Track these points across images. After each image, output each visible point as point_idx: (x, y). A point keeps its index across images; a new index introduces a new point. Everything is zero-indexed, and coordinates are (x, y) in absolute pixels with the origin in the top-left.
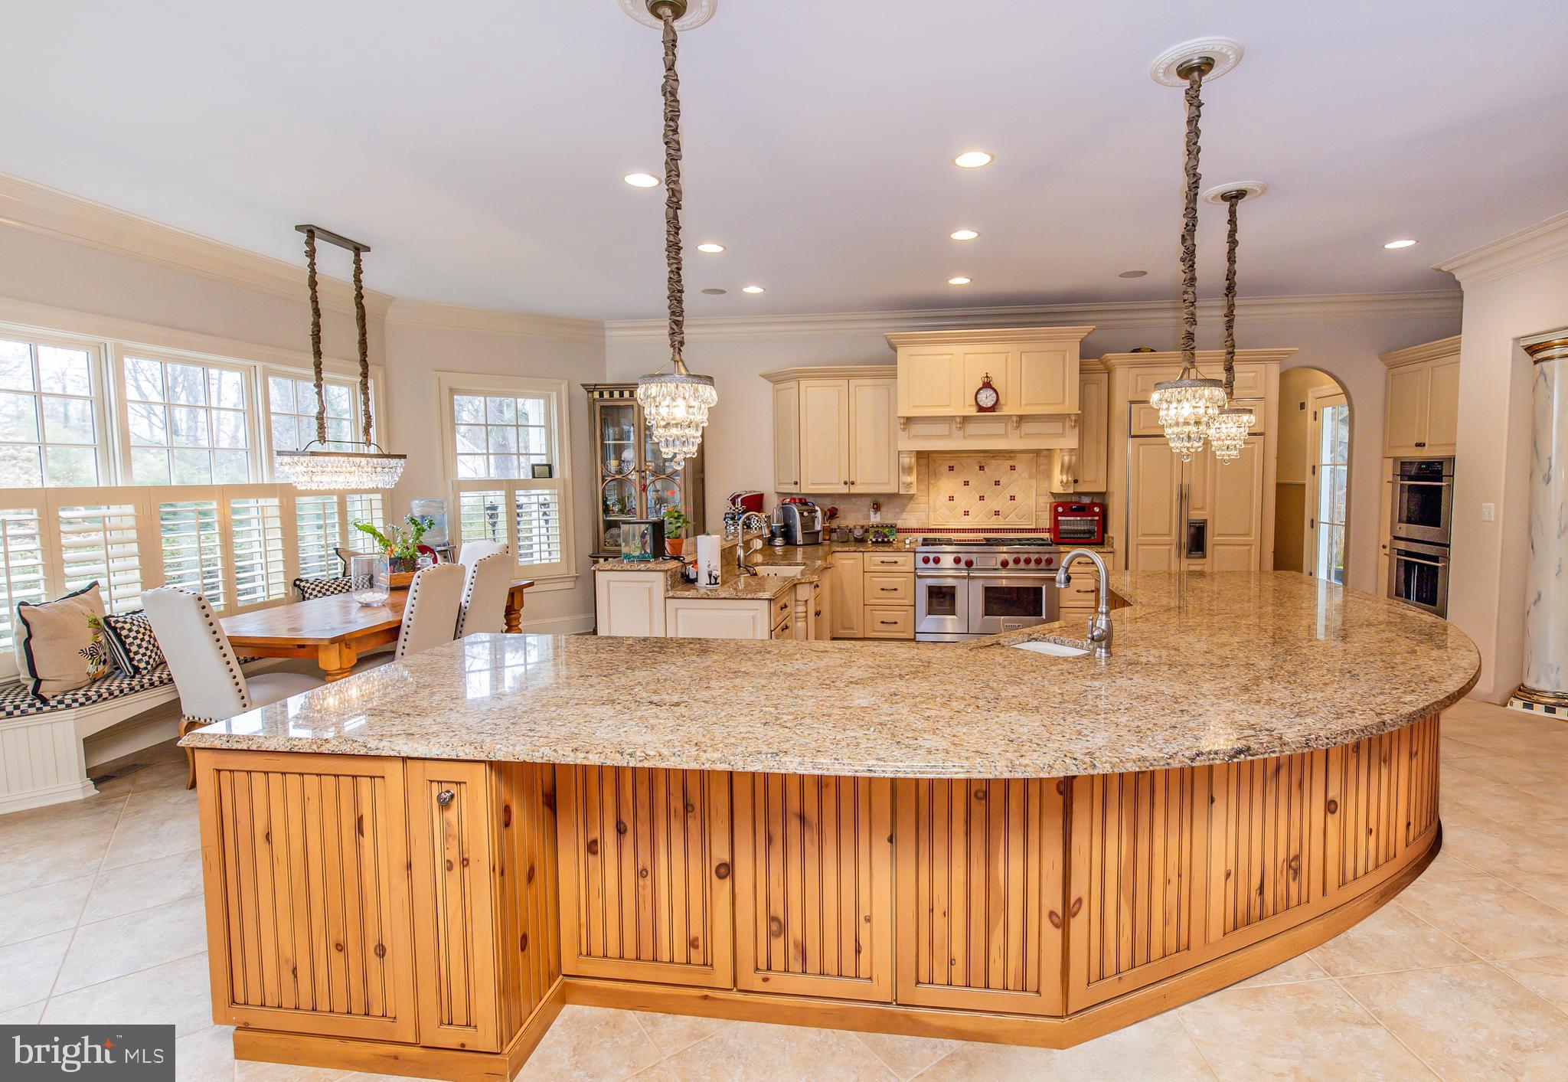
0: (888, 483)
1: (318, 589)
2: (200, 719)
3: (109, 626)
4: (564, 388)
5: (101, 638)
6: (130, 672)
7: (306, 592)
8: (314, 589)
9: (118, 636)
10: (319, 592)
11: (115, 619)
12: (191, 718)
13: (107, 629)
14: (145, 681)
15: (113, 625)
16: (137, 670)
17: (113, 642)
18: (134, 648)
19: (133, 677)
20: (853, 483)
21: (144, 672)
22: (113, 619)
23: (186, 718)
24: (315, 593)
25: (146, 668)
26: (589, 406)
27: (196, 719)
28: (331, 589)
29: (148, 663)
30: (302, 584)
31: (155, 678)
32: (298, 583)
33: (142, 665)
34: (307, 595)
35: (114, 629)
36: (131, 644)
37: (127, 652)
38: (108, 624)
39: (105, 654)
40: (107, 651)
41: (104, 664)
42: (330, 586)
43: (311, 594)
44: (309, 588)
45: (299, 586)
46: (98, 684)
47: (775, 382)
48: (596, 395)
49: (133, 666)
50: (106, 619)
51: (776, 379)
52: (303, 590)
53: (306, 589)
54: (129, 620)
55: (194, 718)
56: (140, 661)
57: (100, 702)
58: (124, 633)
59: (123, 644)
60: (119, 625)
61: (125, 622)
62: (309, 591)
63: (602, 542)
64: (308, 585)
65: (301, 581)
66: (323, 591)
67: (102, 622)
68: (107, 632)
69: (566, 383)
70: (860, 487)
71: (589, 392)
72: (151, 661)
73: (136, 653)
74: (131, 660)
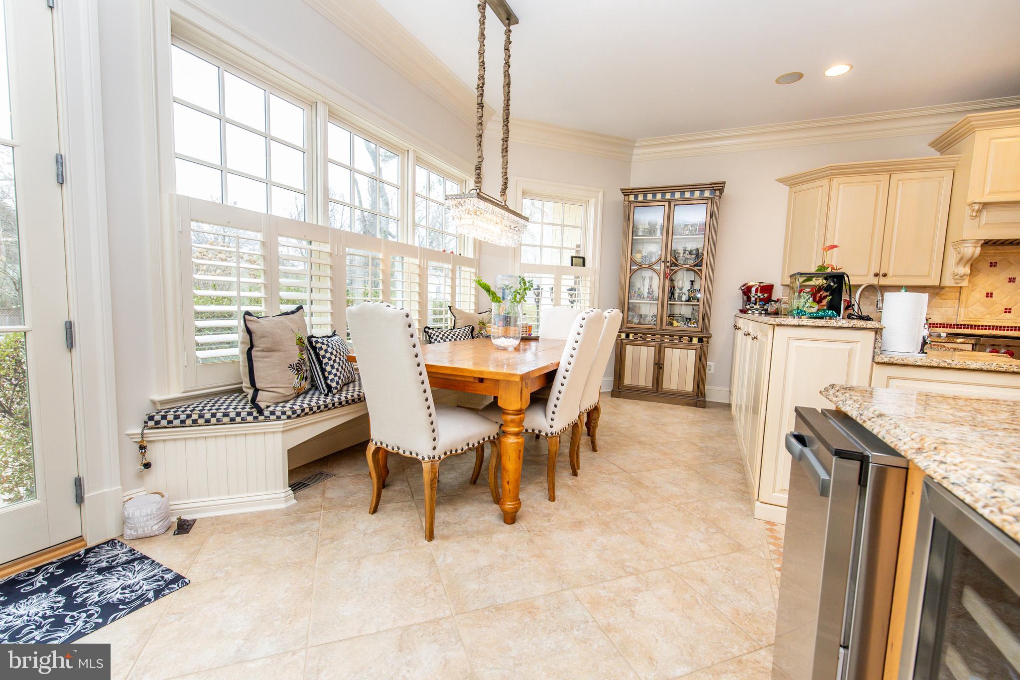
0: (928, 276)
1: (441, 336)
2: (387, 446)
3: (311, 345)
4: (600, 195)
5: (305, 356)
6: (324, 390)
7: (432, 338)
8: (438, 336)
9: (317, 355)
10: (442, 338)
11: (316, 339)
12: (379, 444)
13: (309, 348)
14: (336, 400)
15: (314, 344)
16: (329, 387)
17: (313, 361)
18: (328, 368)
19: (327, 395)
20: (885, 275)
21: (335, 391)
22: (314, 340)
23: (374, 442)
24: (438, 339)
25: (336, 388)
26: (625, 208)
27: (384, 445)
28: (450, 337)
29: (338, 383)
30: (430, 331)
31: (343, 398)
32: (427, 330)
33: (334, 385)
34: (433, 341)
35: (314, 348)
36: (327, 364)
37: (323, 370)
38: (310, 343)
39: (307, 371)
40: (308, 368)
41: (306, 380)
42: (448, 335)
43: (436, 340)
44: (434, 335)
45: (427, 332)
46: (301, 398)
47: (792, 185)
48: (632, 198)
49: (327, 384)
50: (310, 338)
51: (792, 182)
52: (430, 337)
53: (432, 335)
54: (325, 342)
55: (381, 444)
56: (332, 380)
57: (302, 416)
58: (322, 353)
59: (320, 363)
60: (318, 345)
61: (323, 343)
62: (435, 337)
63: (625, 321)
64: (434, 332)
65: (429, 328)
66: (444, 338)
67: (306, 341)
68: (309, 351)
69: (602, 192)
70: (894, 279)
71: (625, 195)
72: (340, 381)
73: (330, 373)
74: (326, 379)
